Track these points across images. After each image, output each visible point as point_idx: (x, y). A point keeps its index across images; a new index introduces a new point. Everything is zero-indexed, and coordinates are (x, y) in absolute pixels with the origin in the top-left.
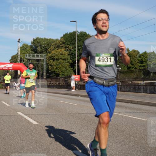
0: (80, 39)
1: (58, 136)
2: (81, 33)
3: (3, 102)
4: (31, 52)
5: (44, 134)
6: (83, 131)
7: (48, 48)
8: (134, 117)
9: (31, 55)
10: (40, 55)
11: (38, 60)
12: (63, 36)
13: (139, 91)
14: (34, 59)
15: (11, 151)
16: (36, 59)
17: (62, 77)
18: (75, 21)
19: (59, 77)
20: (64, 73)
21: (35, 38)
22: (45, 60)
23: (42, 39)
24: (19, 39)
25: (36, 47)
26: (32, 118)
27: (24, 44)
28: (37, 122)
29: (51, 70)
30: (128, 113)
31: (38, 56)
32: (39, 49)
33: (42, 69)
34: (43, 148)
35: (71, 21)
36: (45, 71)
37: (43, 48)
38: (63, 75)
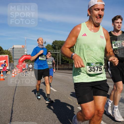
1: (69, 98)
4: (52, 49)
5: (60, 97)
9: (52, 50)
10: (57, 50)
11: (56, 54)
14: (54, 53)
15: (42, 107)
16: (55, 53)
17: (70, 64)
20: (71, 61)
21: (54, 41)
22: (60, 53)
23: (58, 41)
24: (45, 42)
25: (55, 46)
26: (53, 88)
27: (48, 45)
28: (56, 90)
29: (64, 60)
30: (110, 85)
31: (56, 51)
32: (57, 47)
33: (59, 59)
36: (60, 60)
37: (59, 47)
38: (71, 62)
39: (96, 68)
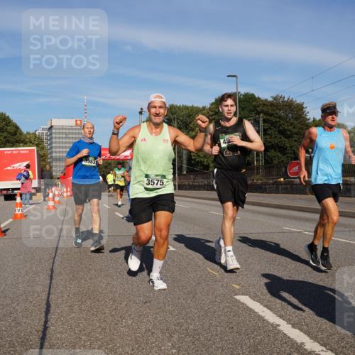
0: (244, 106)
1: (211, 271)
2: (246, 95)
3: (117, 213)
5: (185, 268)
6: (251, 263)
7: (190, 123)
8: (340, 240)
12: (213, 101)
13: (348, 194)
15: (134, 294)
18: (235, 76)
19: (208, 172)
23: (179, 107)
24: (142, 109)
25: (170, 120)
29: (194, 160)
33: (180, 157)
34: (186, 291)
35: (228, 76)
36: (185, 162)
37: (180, 123)
39: (156, 182)
